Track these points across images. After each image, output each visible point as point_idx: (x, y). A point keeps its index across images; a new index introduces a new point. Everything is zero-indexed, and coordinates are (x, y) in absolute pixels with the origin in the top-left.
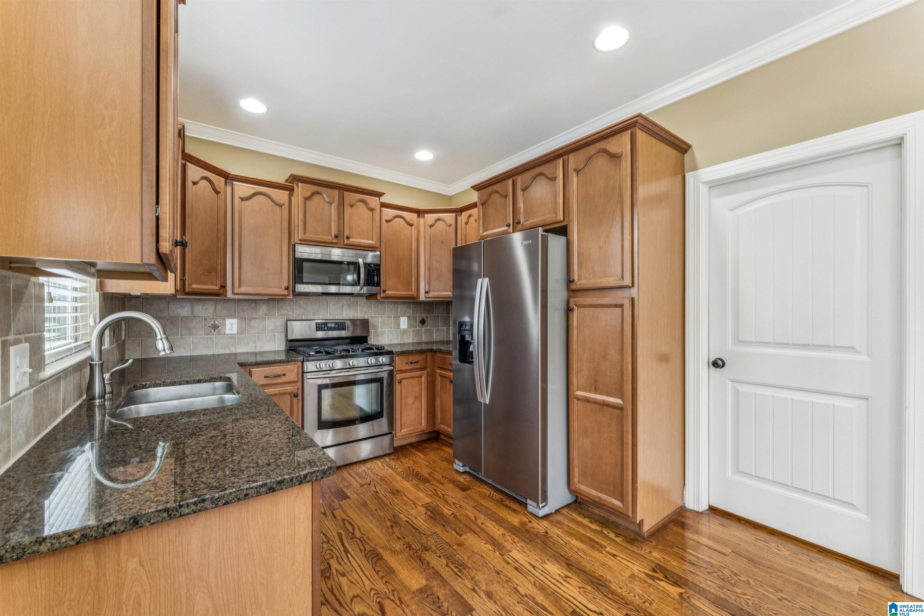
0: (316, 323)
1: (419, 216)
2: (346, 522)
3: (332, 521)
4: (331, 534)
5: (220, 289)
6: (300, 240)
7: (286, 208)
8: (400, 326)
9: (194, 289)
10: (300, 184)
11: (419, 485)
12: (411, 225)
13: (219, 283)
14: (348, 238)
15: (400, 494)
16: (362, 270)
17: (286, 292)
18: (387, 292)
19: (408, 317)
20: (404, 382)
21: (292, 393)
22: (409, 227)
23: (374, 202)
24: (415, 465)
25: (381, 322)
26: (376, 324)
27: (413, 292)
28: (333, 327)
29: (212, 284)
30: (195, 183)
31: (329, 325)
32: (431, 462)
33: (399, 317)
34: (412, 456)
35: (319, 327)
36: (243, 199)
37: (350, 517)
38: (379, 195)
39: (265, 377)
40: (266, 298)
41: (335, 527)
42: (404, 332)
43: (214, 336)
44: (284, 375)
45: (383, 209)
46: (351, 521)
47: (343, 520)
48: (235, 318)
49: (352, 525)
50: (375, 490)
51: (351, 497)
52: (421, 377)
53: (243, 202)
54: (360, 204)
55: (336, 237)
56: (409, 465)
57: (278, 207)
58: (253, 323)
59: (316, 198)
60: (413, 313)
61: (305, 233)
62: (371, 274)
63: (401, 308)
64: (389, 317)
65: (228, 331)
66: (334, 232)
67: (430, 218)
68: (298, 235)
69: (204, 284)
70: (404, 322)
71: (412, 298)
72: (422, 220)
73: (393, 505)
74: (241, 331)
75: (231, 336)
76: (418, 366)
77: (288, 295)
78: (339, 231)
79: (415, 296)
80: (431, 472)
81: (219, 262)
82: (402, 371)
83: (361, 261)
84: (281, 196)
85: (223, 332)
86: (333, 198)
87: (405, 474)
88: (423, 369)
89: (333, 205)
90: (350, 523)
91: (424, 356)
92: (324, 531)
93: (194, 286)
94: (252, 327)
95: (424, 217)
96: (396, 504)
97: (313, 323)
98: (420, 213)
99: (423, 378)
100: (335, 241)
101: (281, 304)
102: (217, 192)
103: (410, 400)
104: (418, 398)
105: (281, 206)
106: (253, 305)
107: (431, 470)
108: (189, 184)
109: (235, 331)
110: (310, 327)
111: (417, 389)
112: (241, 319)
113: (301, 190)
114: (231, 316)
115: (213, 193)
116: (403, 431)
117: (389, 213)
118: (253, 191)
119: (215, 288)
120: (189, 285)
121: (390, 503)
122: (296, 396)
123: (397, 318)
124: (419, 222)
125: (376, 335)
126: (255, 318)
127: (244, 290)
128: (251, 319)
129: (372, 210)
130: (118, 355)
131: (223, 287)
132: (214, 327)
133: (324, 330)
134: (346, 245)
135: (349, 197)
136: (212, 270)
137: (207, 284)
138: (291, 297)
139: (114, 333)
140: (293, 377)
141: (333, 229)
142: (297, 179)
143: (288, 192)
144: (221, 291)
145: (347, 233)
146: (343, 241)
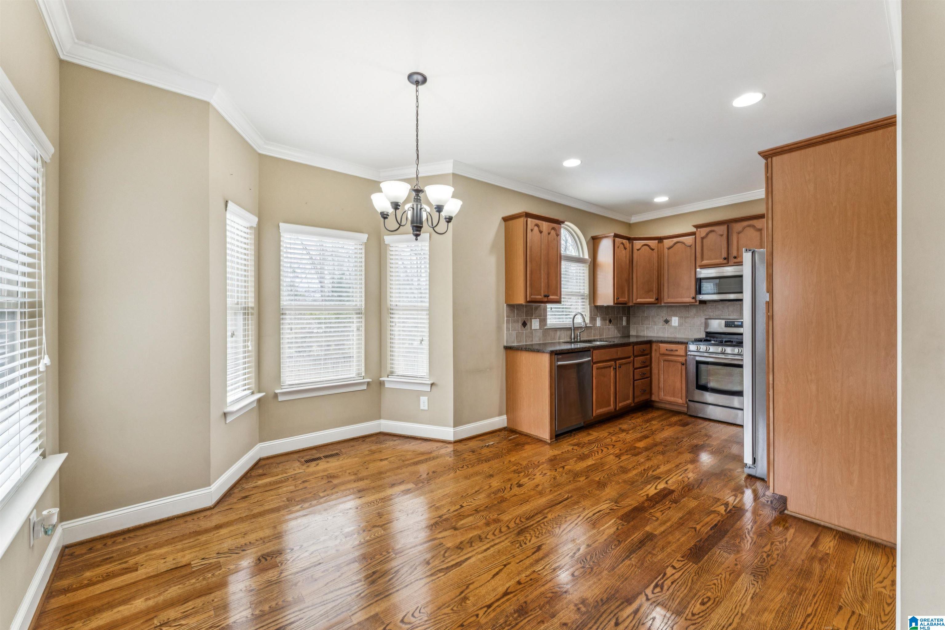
0: (725, 322)
6: (701, 266)
7: (693, 247)
10: (699, 229)
13: (655, 298)
14: (735, 258)
17: (693, 301)
21: (681, 362)
28: (739, 325)
29: (650, 298)
30: (638, 250)
31: (736, 323)
35: (728, 325)
36: (669, 248)
39: (667, 350)
40: (688, 304)
43: (666, 326)
44: (677, 350)
48: (677, 317)
53: (669, 250)
54: (748, 228)
55: (725, 259)
57: (688, 248)
58: (688, 320)
59: (711, 236)
61: (703, 260)
65: (673, 324)
66: (724, 255)
68: (699, 263)
69: (645, 298)
74: (680, 324)
75: (675, 327)
77: (696, 302)
78: (728, 254)
81: (655, 286)
84: (689, 240)
85: (670, 324)
86: (723, 231)
89: (723, 237)
93: (638, 300)
94: (686, 322)
97: (723, 322)
100: (725, 261)
102: (653, 250)
105: (690, 246)
106: (687, 308)
108: (635, 251)
109: (677, 324)
110: (720, 325)
112: (680, 317)
113: (703, 232)
114: (675, 316)
115: (651, 251)
118: (674, 243)
119: (652, 300)
120: (635, 300)
122: (683, 364)
126: (688, 317)
127: (670, 300)
128: (686, 317)
129: (760, 230)
130: (616, 331)
131: (657, 299)
132: (667, 322)
133: (732, 327)
134: (735, 263)
135: (738, 227)
136: (650, 291)
137: (647, 298)
138: (698, 303)
139: (610, 321)
140: (682, 352)
141: (723, 254)
142: (697, 227)
143: (694, 236)
144: (656, 302)
145: (735, 253)
146: (732, 261)
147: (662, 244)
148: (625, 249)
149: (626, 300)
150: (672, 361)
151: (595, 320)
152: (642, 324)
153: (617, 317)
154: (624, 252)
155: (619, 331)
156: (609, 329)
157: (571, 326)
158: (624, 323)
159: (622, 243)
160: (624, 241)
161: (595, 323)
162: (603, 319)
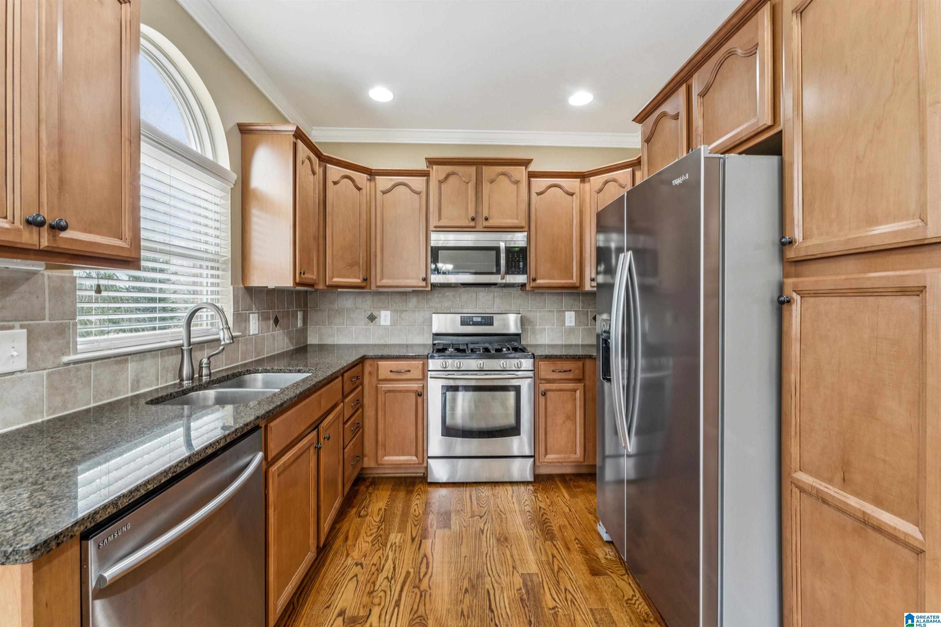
0: (461, 317)
1: (583, 181)
2: (425, 560)
3: (413, 553)
4: (400, 569)
5: (362, 282)
6: (436, 227)
7: (424, 195)
8: (564, 322)
9: (335, 282)
10: (434, 167)
11: (538, 541)
12: (572, 194)
13: (361, 277)
14: (486, 219)
15: (506, 544)
16: (503, 256)
17: (424, 284)
18: (539, 281)
19: (576, 311)
20: (549, 394)
21: (417, 391)
22: (569, 197)
23: (521, 173)
24: (551, 508)
25: (540, 318)
26: (533, 320)
27: (575, 280)
28: (479, 322)
29: (355, 277)
30: (335, 183)
31: (475, 319)
32: (573, 510)
33: (564, 311)
34: (555, 492)
35: (464, 323)
36: (384, 193)
37: (432, 555)
38: (526, 163)
39: (391, 371)
40: (411, 290)
41: (411, 562)
42: (571, 330)
43: (371, 326)
44: (409, 371)
45: (532, 179)
46: (430, 560)
47: (425, 556)
48: (389, 310)
49: (427, 568)
50: (482, 528)
51: (453, 527)
52: (575, 391)
53: (384, 195)
54: (502, 177)
55: (473, 219)
56: (542, 505)
57: (416, 195)
58: (404, 315)
59: (453, 179)
60: (582, 307)
61: (440, 219)
62: (516, 259)
63: (566, 300)
64: (550, 311)
65: (383, 323)
66: (471, 214)
67: (596, 181)
68: (433, 222)
69: (345, 277)
70: (570, 318)
71: (573, 287)
72: (587, 186)
73: (488, 558)
74: (394, 323)
75: (385, 328)
76: (570, 376)
77: (426, 286)
78: (476, 212)
79: (578, 284)
80: (565, 526)
81: (361, 256)
82: (549, 381)
83: (502, 245)
84: (418, 183)
85: (378, 323)
86: (470, 176)
87: (529, 517)
88: (578, 380)
89: (469, 184)
90: (428, 564)
91: (580, 364)
92: (397, 563)
93: (335, 279)
94: (402, 319)
95: (589, 181)
96: (492, 558)
97: (458, 317)
98: (583, 177)
99: (578, 392)
100: (472, 224)
101: (429, 297)
102: (359, 189)
103: (559, 419)
104: (571, 417)
105: (418, 193)
106: (404, 297)
107: (567, 523)
108: (329, 184)
109: (388, 323)
110: (453, 322)
111: (569, 406)
112: (394, 311)
113: (438, 172)
114: (386, 308)
115: (355, 190)
116: (548, 456)
117: (539, 184)
118: (393, 183)
119: (357, 281)
120: (329, 278)
121: (487, 554)
122: (420, 395)
123: (562, 312)
124: (584, 189)
125: (534, 332)
126: (406, 311)
127: (385, 282)
128: (402, 311)
129: (517, 182)
130: (286, 340)
131: (365, 280)
132: (372, 318)
133: (469, 325)
134: (485, 227)
135: (489, 172)
136: (354, 264)
137: (349, 277)
138: (429, 288)
139: (276, 321)
140: (416, 373)
141: (470, 211)
142: (432, 162)
143: (425, 178)
144: (364, 284)
145: (485, 214)
146: (481, 223)
147: (373, 183)
148: (314, 173)
149: (314, 277)
150: (400, 391)
151: (247, 320)
152: (330, 323)
153: (288, 312)
154: (311, 177)
155: (291, 339)
156: (274, 338)
157: (182, 341)
158: (300, 324)
159: (309, 159)
160: (313, 156)
161: (245, 330)
162: (264, 318)
